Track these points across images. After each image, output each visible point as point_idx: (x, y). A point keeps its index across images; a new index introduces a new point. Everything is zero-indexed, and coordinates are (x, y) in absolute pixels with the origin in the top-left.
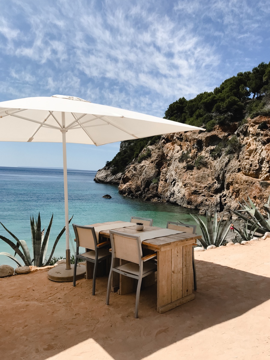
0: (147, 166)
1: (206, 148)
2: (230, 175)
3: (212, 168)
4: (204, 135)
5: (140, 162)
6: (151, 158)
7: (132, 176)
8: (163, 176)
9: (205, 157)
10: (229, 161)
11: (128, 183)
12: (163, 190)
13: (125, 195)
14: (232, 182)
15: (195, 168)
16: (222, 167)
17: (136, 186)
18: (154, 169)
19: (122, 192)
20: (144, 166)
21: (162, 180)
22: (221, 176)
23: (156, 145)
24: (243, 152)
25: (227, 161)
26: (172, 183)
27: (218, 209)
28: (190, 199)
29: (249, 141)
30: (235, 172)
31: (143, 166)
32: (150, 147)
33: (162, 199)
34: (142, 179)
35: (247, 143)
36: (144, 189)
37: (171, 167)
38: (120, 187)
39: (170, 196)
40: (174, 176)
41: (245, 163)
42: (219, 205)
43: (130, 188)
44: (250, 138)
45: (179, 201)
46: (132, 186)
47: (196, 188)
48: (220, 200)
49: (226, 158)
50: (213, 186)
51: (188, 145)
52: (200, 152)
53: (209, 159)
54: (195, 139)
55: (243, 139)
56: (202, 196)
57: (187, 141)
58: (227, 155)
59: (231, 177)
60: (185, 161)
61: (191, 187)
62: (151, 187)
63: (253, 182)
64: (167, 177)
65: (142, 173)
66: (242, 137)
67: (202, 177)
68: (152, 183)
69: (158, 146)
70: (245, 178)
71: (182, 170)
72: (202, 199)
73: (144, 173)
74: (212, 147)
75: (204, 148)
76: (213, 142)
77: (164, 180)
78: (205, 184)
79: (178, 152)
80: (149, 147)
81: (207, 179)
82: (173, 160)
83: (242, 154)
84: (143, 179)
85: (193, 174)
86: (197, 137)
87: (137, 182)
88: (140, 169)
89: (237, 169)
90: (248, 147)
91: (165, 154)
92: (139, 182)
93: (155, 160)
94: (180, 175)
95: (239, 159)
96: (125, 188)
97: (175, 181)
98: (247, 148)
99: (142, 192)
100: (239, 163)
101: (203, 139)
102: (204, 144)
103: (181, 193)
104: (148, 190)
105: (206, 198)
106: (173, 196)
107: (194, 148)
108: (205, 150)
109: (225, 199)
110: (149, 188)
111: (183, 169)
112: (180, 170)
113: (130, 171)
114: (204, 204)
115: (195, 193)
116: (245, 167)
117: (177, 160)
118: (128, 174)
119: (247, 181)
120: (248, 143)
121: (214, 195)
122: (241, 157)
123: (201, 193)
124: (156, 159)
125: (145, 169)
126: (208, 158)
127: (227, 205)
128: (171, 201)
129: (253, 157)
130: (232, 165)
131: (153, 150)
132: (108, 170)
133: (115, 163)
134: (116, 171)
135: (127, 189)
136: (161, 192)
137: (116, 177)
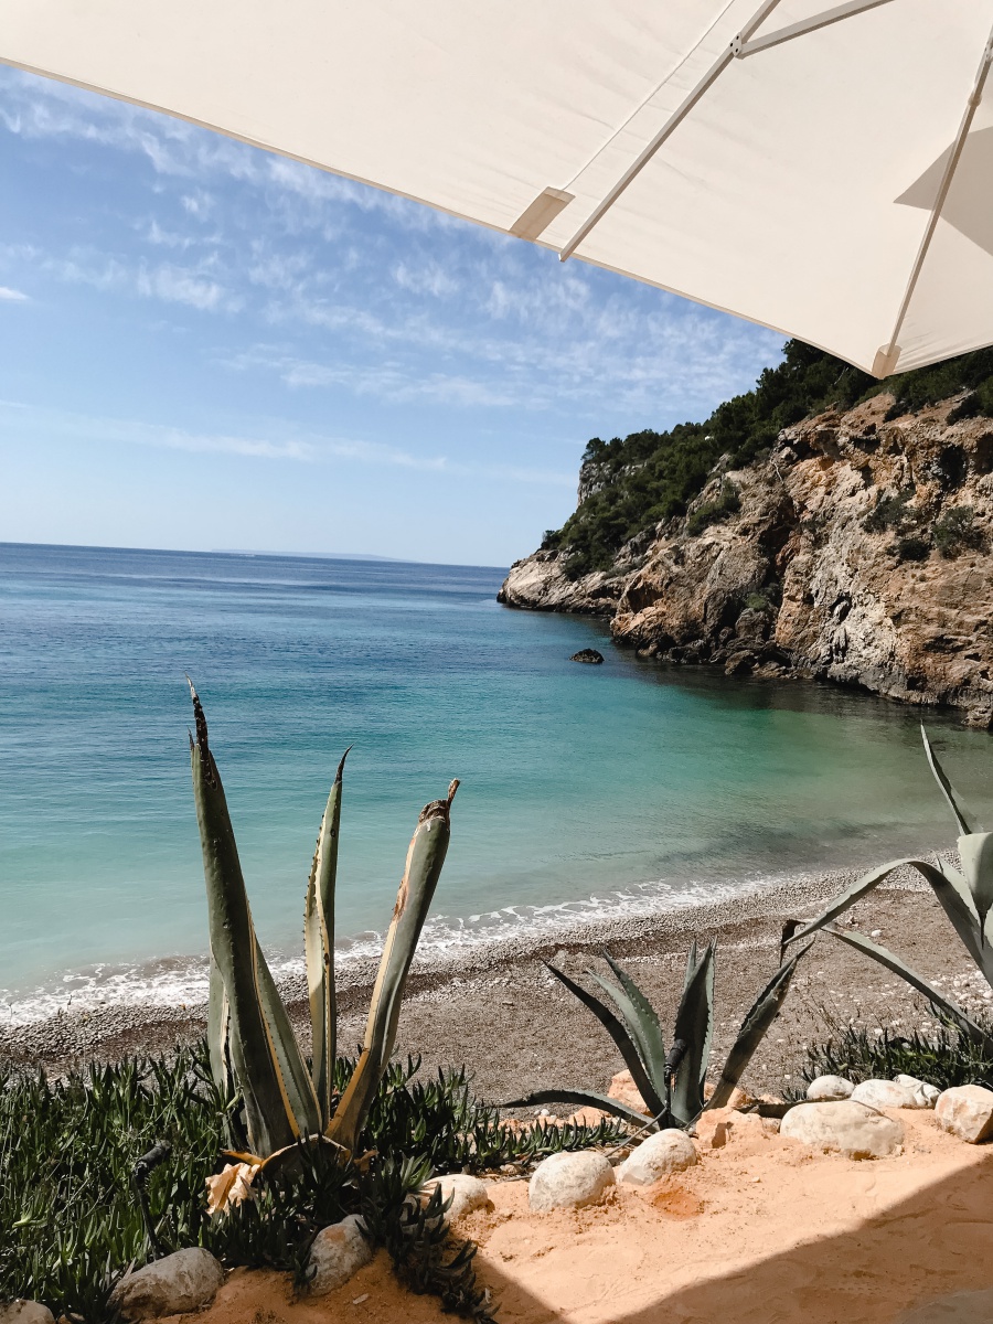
0: (726, 545)
1: (976, 477)
4: (971, 428)
5: (696, 532)
6: (739, 518)
7: (668, 585)
8: (797, 582)
9: (975, 512)
11: (649, 610)
12: (800, 636)
13: (645, 653)
15: (934, 553)
17: (686, 618)
18: (754, 558)
19: (628, 643)
20: (715, 548)
21: (792, 598)
23: (756, 470)
26: (832, 608)
28: (919, 668)
31: (709, 547)
32: (733, 476)
33: (793, 667)
34: (705, 596)
36: (716, 631)
37: (828, 551)
38: (618, 622)
39: (827, 658)
40: (841, 581)
43: (659, 627)
45: (871, 677)
46: (669, 621)
47: (943, 626)
51: (902, 468)
52: (954, 493)
53: (991, 517)
54: (933, 444)
56: (967, 657)
57: (899, 453)
60: (889, 526)
61: (924, 626)
62: (742, 624)
64: (814, 586)
65: (707, 572)
67: (964, 585)
68: (746, 611)
69: (767, 472)
71: (879, 560)
72: (967, 670)
73: (715, 571)
75: (969, 476)
77: (800, 596)
78: (978, 613)
79: (853, 494)
80: (729, 474)
81: (987, 595)
82: (837, 524)
84: (713, 596)
85: (928, 575)
86: (942, 438)
87: (686, 606)
88: (697, 557)
91: (795, 503)
92: (696, 606)
93: (755, 525)
94: (873, 579)
96: (640, 628)
97: (844, 603)
99: (709, 641)
101: (969, 443)
102: (972, 462)
103: (876, 647)
104: (733, 635)
105: (983, 665)
106: (840, 658)
107: (926, 479)
108: (975, 484)
110: (733, 627)
111: (887, 557)
112: (870, 562)
113: (660, 565)
114: (975, 688)
115: (939, 645)
117: (856, 524)
118: (651, 575)
123: (963, 646)
124: (761, 521)
125: (716, 557)
126: (989, 514)
128: (836, 674)
131: (745, 487)
132: (553, 564)
133: (576, 537)
134: (583, 567)
135: (651, 631)
136: (787, 642)
137: (580, 588)
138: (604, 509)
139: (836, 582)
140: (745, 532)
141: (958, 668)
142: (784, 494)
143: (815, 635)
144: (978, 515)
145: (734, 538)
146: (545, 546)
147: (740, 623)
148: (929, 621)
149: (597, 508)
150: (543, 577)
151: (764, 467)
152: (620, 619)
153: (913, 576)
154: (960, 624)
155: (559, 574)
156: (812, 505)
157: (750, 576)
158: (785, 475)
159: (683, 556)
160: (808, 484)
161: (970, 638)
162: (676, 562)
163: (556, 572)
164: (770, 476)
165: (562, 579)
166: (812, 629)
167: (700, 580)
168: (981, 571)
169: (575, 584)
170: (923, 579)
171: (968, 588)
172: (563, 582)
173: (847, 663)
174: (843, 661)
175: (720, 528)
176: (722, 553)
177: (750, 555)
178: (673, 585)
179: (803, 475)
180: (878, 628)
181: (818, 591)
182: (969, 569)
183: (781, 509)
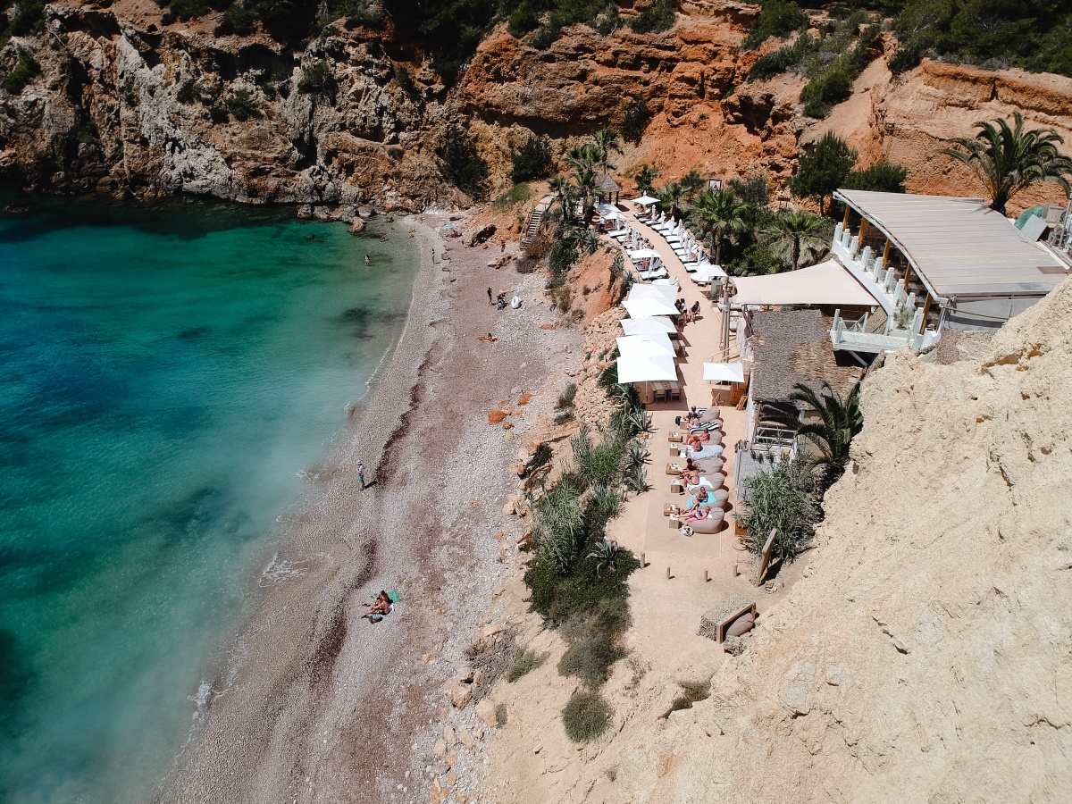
1: (243, 71)
2: (326, 136)
3: (274, 118)
4: (232, 42)
6: (44, 77)
7: (10, 133)
10: (315, 107)
12: (148, 166)
14: (335, 150)
15: (231, 117)
16: (303, 120)
17: (37, 157)
18: (69, 106)
20: (40, 102)
21: (132, 141)
22: (306, 138)
23: (37, 36)
24: (343, 93)
25: (309, 107)
27: (317, 198)
28: (252, 185)
29: (350, 72)
30: (334, 130)
31: (34, 102)
32: (20, 42)
34: (48, 139)
35: (345, 76)
37: (144, 108)
39: (179, 180)
41: (354, 116)
42: (315, 191)
44: (351, 66)
45: (220, 191)
46: (22, 160)
47: (256, 161)
49: (305, 99)
50: (290, 156)
53: (258, 95)
54: (210, 50)
55: (334, 66)
56: (274, 176)
57: (182, 49)
58: (304, 94)
59: (330, 139)
60: (195, 99)
61: (246, 162)
63: (375, 149)
64: (145, 133)
65: (40, 121)
66: (332, 60)
67: (258, 136)
69: (49, 38)
71: (198, 121)
72: (276, 183)
73: (47, 119)
74: (258, 72)
75: (238, 71)
76: (255, 58)
77: (138, 140)
78: (271, 152)
80: (15, 40)
81: (273, 142)
83: (342, 97)
86: (216, 47)
87: (33, 147)
88: (27, 111)
90: (349, 84)
91: (81, 62)
92: (42, 147)
93: (60, 81)
95: (337, 106)
98: (350, 87)
100: (340, 114)
101: (234, 51)
102: (238, 63)
103: (216, 174)
104: (82, 165)
105: (284, 180)
106: (190, 180)
107: (211, 70)
108: (242, 75)
109: (320, 179)
110: (77, 158)
111: (203, 119)
114: (283, 192)
115: (258, 172)
116: (353, 122)
119: (364, 148)
120: (349, 77)
121: (296, 172)
122: (342, 103)
123: (270, 171)
124: (62, 78)
125: (44, 108)
126: (255, 93)
129: (365, 103)
130: (325, 116)
139: (162, 130)
140: (54, 87)
141: (272, 183)
142: (70, 56)
143: (160, 166)
145: (49, 93)
148: (248, 159)
151: (44, 34)
153: (227, 132)
154: (265, 159)
156: (95, 64)
158: (64, 40)
159: (13, 110)
160: (86, 48)
161: (272, 166)
162: (10, 116)
164: (52, 41)
166: (155, 160)
167: (37, 126)
168: (264, 128)
170: (234, 134)
171: (262, 138)
173: (198, 183)
175: (34, 86)
176: (47, 108)
177: (66, 105)
178: (14, 133)
179: (79, 41)
180: (214, 163)
181: (149, 136)
182: (256, 127)
183: (72, 67)
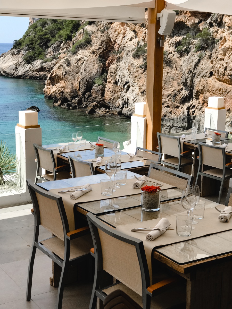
0: (86, 58)
1: (169, 39)
2: (200, 81)
3: (178, 69)
5: (75, 53)
7: (65, 75)
8: (111, 76)
9: (169, 52)
10: (199, 60)
11: (58, 85)
13: (57, 104)
14: (202, 90)
16: (190, 69)
18: (97, 63)
19: (51, 98)
20: (82, 59)
21: (110, 82)
22: (188, 81)
23: (97, 26)
24: (216, 50)
25: (196, 61)
26: (124, 86)
27: (186, 124)
29: (224, 35)
30: (205, 76)
32: (88, 28)
33: (111, 110)
35: (221, 38)
36: (84, 94)
37: (122, 63)
38: (47, 90)
39: (122, 106)
40: (126, 76)
41: (219, 66)
42: (186, 119)
43: (62, 93)
44: (226, 30)
46: (66, 90)
48: (188, 112)
49: (196, 56)
50: (179, 94)
51: (145, 33)
53: (174, 55)
55: (217, 32)
56: (166, 107)
58: (197, 52)
59: (201, 82)
60: (141, 56)
62: (94, 91)
63: (228, 90)
65: (79, 69)
66: (216, 28)
67: (165, 80)
68: (95, 85)
70: (218, 84)
71: (138, 70)
72: (165, 112)
73: (82, 69)
74: (178, 39)
75: (167, 38)
76: (179, 30)
77: (113, 82)
78: (168, 91)
79: (131, 40)
81: (172, 84)
82: (125, 53)
83: (216, 53)
84: (82, 80)
87: (72, 84)
88: (75, 63)
89: (208, 73)
90: (222, 43)
91: (112, 40)
92: (76, 84)
93: (97, 50)
94: (135, 77)
95: (211, 59)
96: (55, 92)
97: (128, 84)
98: (222, 45)
99: (81, 98)
100: (212, 65)
104: (90, 96)
105: (170, 110)
106: (126, 106)
108: (169, 41)
109: (194, 112)
110: (90, 92)
111: (140, 69)
112: (135, 70)
113: (61, 67)
114: (168, 118)
116: (218, 71)
117: (131, 54)
118: (58, 71)
119: (220, 89)
120: (223, 38)
121: (180, 105)
122: (214, 57)
123: (164, 103)
124: (99, 48)
125: (83, 63)
126: (173, 53)
127: (196, 119)
128: (124, 113)
129: (229, 57)
130: (203, 66)
131: (93, 33)
132: (19, 56)
133: (28, 43)
134: (32, 57)
135: (59, 94)
136: (109, 99)
137: (32, 67)
138: (40, 30)
139: (125, 76)
140: (93, 53)
142: (108, 36)
143: (118, 97)
144: (170, 53)
145: (89, 55)
146: (15, 47)
147: (93, 90)
149: (37, 29)
150: (15, 62)
151: (100, 25)
152: (47, 88)
155: (22, 61)
156: (118, 41)
157: (96, 71)
158: (108, 29)
159: (70, 63)
160: (117, 33)
161: (166, 100)
162: (67, 66)
163: (20, 59)
164: (102, 28)
165: (24, 63)
166: (117, 94)
167: (77, 73)
168: (170, 75)
169: (29, 65)
172: (24, 64)
173: (128, 109)
174: (127, 107)
175: (84, 51)
176: (85, 62)
177: (96, 62)
178: (67, 75)
179: (115, 29)
180: (137, 96)
181: (119, 80)
182: (166, 74)
183: (107, 43)
